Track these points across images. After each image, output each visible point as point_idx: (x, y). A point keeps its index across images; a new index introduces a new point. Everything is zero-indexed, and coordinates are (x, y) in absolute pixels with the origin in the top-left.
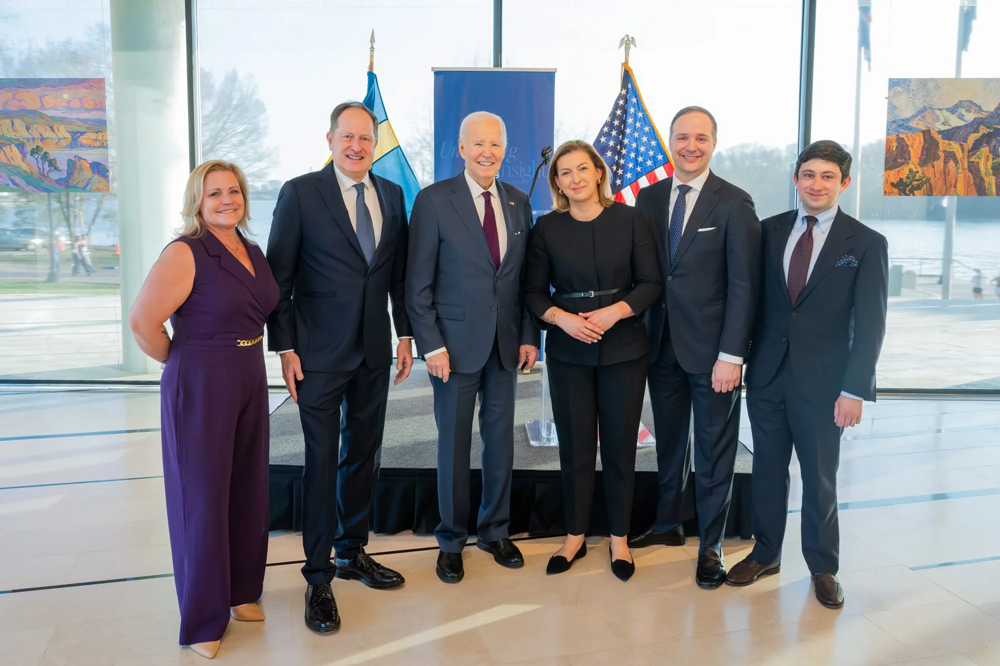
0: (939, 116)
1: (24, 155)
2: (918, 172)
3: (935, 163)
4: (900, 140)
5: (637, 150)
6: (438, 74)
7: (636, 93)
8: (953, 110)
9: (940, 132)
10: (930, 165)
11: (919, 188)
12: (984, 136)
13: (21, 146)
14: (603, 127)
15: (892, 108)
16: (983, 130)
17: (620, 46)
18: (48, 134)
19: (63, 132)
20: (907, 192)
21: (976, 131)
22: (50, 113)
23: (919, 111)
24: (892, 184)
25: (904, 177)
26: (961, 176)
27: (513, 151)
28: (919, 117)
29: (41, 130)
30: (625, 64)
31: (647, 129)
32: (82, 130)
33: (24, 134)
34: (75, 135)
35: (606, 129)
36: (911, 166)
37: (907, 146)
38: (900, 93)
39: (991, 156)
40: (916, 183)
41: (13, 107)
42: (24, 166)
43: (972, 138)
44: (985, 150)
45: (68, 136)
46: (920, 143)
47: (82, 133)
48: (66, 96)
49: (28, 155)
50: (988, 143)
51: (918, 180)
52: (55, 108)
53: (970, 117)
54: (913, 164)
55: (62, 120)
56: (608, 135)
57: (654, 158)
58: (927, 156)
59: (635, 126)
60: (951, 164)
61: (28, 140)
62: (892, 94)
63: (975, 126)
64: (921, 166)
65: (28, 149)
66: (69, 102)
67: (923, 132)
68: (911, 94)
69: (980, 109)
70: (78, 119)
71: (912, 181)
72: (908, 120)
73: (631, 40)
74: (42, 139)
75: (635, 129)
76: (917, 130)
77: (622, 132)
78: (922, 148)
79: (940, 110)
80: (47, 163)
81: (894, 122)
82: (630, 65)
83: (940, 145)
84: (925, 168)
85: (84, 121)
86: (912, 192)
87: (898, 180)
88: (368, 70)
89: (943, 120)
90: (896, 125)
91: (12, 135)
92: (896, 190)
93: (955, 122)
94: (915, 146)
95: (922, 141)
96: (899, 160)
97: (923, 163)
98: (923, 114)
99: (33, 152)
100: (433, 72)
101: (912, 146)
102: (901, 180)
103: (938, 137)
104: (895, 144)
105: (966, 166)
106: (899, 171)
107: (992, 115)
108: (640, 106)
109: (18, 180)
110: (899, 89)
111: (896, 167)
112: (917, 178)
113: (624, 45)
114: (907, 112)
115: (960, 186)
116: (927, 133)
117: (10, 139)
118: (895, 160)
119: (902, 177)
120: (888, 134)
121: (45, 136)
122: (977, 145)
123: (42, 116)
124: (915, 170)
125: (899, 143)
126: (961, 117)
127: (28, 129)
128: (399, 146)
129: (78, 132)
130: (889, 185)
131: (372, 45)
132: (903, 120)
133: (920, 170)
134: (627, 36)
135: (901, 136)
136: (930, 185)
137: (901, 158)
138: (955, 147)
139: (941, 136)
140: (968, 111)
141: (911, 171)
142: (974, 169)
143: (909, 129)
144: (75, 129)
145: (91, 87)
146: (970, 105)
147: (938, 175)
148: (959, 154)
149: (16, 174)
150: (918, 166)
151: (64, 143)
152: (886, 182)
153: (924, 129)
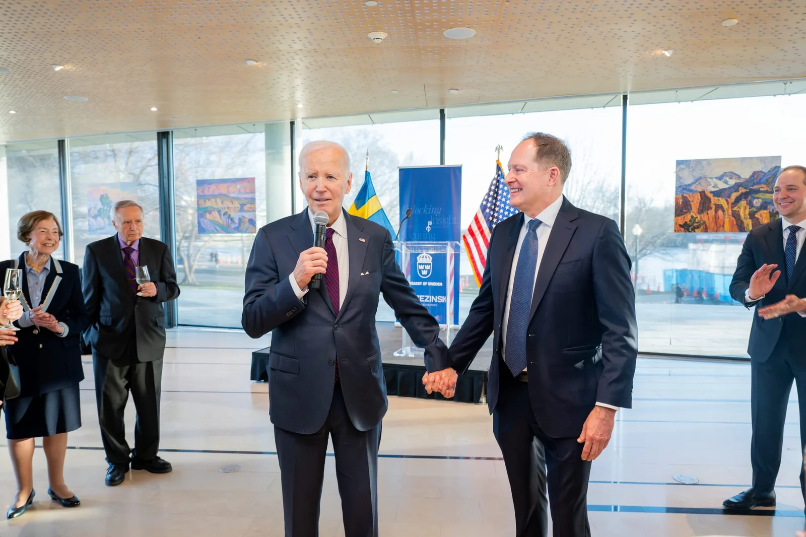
0: (710, 182)
1: (220, 215)
2: (697, 217)
3: (709, 212)
4: (683, 197)
5: (504, 209)
6: (401, 170)
8: (720, 178)
9: (711, 192)
10: (705, 214)
11: (698, 227)
12: (742, 194)
13: (219, 212)
15: (678, 178)
16: (742, 190)
17: (496, 151)
18: (230, 205)
19: (237, 204)
20: (690, 230)
21: (737, 191)
22: (232, 195)
23: (696, 180)
24: (680, 226)
25: (688, 221)
26: (727, 220)
27: (439, 209)
28: (697, 184)
29: (227, 203)
30: (498, 161)
32: (245, 203)
33: (220, 206)
34: (242, 205)
35: (486, 197)
36: (692, 214)
37: (689, 201)
38: (683, 169)
39: (748, 207)
40: (696, 224)
41: (216, 193)
42: (220, 221)
43: (734, 196)
44: (743, 203)
45: (239, 206)
46: (698, 199)
47: (245, 205)
48: (238, 187)
49: (222, 216)
50: (746, 198)
51: (697, 223)
52: (234, 193)
53: (732, 182)
54: (694, 212)
55: (237, 199)
56: (487, 200)
58: (703, 207)
60: (720, 213)
61: (222, 208)
62: (678, 169)
63: (736, 187)
64: (699, 214)
65: (222, 213)
66: (240, 189)
67: (700, 192)
68: (691, 169)
69: (739, 177)
70: (244, 198)
71: (693, 223)
72: (690, 185)
73: (501, 147)
74: (228, 208)
75: (502, 197)
76: (697, 191)
77: (496, 199)
78: (700, 202)
79: (711, 178)
80: (230, 220)
81: (680, 187)
82: (500, 161)
83: (712, 201)
84: (702, 215)
85: (246, 199)
86: (693, 230)
87: (684, 222)
88: (365, 170)
89: (713, 185)
90: (682, 189)
91: (215, 206)
92: (682, 229)
93: (722, 185)
94: (695, 202)
95: (700, 198)
96: (684, 210)
97: (701, 211)
98: (699, 181)
99: (224, 214)
100: (398, 170)
101: (693, 201)
102: (686, 223)
103: (711, 196)
104: (681, 201)
105: (730, 213)
106: (684, 217)
107: (747, 181)
109: (218, 228)
110: (683, 166)
111: (682, 215)
112: (697, 221)
114: (688, 180)
115: (727, 226)
116: (703, 194)
117: (214, 208)
118: (681, 211)
119: (686, 221)
120: (676, 194)
121: (229, 206)
122: (738, 200)
123: (228, 196)
124: (695, 216)
125: (683, 199)
126: (726, 182)
127: (222, 203)
128: (382, 209)
129: (242, 204)
130: (678, 226)
131: (367, 157)
132: (686, 185)
133: (698, 216)
134: (499, 145)
135: (685, 195)
136: (706, 225)
137: (685, 209)
138: (722, 201)
139: (712, 194)
140: (731, 178)
141: (692, 217)
142: (736, 215)
143: (691, 191)
144: (242, 202)
145: (249, 182)
146: (732, 175)
147: (711, 219)
148: (725, 206)
149: (218, 225)
150: (697, 214)
151: (237, 209)
152: (676, 224)
153: (701, 190)
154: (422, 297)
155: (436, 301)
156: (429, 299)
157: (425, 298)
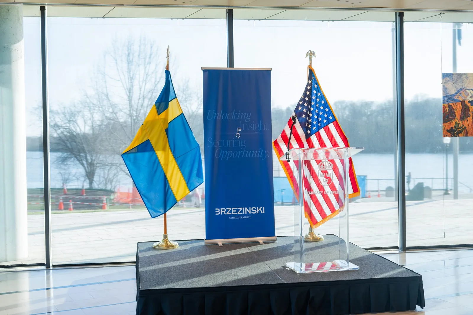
0: (468, 93)
2: (460, 124)
3: (468, 118)
6: (205, 71)
7: (316, 82)
9: (470, 102)
10: (465, 120)
11: (461, 132)
14: (300, 101)
15: (445, 89)
17: (306, 56)
20: (455, 135)
23: (458, 91)
24: (447, 130)
25: (453, 126)
27: (249, 115)
28: (459, 94)
30: (310, 66)
31: (323, 102)
35: (301, 103)
36: (457, 121)
37: (454, 109)
38: (448, 81)
40: (459, 129)
46: (460, 108)
51: (460, 128)
54: (457, 120)
56: (303, 105)
57: (327, 118)
58: (464, 115)
59: (317, 100)
62: (444, 81)
64: (461, 120)
67: (461, 102)
68: (454, 82)
71: (457, 129)
72: (453, 95)
73: (312, 53)
75: (316, 102)
76: (458, 101)
77: (310, 104)
78: (461, 111)
79: (469, 90)
81: (446, 96)
82: (313, 67)
83: (470, 109)
84: (463, 122)
86: (457, 135)
87: (450, 128)
88: (166, 69)
89: (470, 96)
90: (448, 98)
92: (449, 134)
94: (458, 110)
95: (461, 107)
96: (450, 117)
97: (462, 119)
98: (460, 92)
100: (202, 70)
101: (456, 109)
102: (452, 128)
104: (447, 109)
106: (450, 123)
108: (319, 89)
110: (448, 79)
111: (449, 121)
112: (460, 127)
113: (309, 56)
114: (453, 92)
116: (463, 102)
118: (448, 117)
119: (452, 126)
120: (444, 103)
124: (458, 123)
125: (449, 108)
128: (183, 113)
130: (446, 131)
131: (168, 55)
132: (451, 95)
133: (461, 122)
134: (310, 51)
135: (450, 104)
136: (466, 130)
137: (451, 116)
139: (470, 104)
141: (456, 123)
143: (454, 100)
147: (470, 125)
150: (459, 120)
152: (444, 129)
153: (462, 100)
154: (234, 210)
155: (250, 212)
156: (242, 212)
157: (238, 211)
